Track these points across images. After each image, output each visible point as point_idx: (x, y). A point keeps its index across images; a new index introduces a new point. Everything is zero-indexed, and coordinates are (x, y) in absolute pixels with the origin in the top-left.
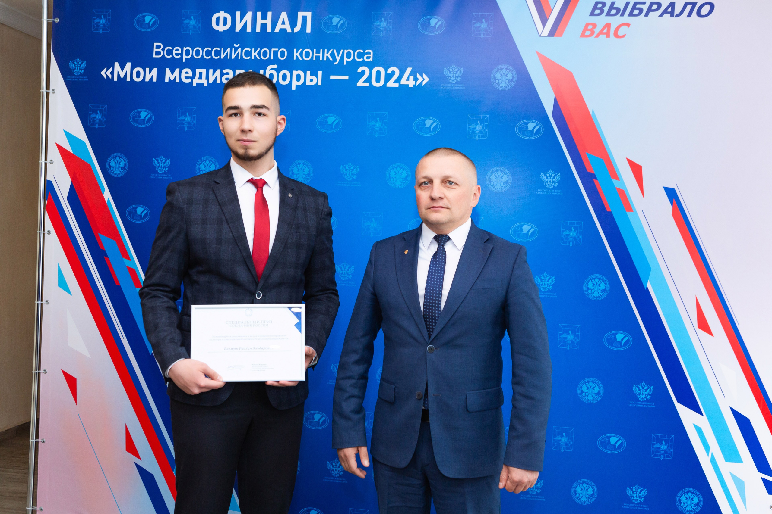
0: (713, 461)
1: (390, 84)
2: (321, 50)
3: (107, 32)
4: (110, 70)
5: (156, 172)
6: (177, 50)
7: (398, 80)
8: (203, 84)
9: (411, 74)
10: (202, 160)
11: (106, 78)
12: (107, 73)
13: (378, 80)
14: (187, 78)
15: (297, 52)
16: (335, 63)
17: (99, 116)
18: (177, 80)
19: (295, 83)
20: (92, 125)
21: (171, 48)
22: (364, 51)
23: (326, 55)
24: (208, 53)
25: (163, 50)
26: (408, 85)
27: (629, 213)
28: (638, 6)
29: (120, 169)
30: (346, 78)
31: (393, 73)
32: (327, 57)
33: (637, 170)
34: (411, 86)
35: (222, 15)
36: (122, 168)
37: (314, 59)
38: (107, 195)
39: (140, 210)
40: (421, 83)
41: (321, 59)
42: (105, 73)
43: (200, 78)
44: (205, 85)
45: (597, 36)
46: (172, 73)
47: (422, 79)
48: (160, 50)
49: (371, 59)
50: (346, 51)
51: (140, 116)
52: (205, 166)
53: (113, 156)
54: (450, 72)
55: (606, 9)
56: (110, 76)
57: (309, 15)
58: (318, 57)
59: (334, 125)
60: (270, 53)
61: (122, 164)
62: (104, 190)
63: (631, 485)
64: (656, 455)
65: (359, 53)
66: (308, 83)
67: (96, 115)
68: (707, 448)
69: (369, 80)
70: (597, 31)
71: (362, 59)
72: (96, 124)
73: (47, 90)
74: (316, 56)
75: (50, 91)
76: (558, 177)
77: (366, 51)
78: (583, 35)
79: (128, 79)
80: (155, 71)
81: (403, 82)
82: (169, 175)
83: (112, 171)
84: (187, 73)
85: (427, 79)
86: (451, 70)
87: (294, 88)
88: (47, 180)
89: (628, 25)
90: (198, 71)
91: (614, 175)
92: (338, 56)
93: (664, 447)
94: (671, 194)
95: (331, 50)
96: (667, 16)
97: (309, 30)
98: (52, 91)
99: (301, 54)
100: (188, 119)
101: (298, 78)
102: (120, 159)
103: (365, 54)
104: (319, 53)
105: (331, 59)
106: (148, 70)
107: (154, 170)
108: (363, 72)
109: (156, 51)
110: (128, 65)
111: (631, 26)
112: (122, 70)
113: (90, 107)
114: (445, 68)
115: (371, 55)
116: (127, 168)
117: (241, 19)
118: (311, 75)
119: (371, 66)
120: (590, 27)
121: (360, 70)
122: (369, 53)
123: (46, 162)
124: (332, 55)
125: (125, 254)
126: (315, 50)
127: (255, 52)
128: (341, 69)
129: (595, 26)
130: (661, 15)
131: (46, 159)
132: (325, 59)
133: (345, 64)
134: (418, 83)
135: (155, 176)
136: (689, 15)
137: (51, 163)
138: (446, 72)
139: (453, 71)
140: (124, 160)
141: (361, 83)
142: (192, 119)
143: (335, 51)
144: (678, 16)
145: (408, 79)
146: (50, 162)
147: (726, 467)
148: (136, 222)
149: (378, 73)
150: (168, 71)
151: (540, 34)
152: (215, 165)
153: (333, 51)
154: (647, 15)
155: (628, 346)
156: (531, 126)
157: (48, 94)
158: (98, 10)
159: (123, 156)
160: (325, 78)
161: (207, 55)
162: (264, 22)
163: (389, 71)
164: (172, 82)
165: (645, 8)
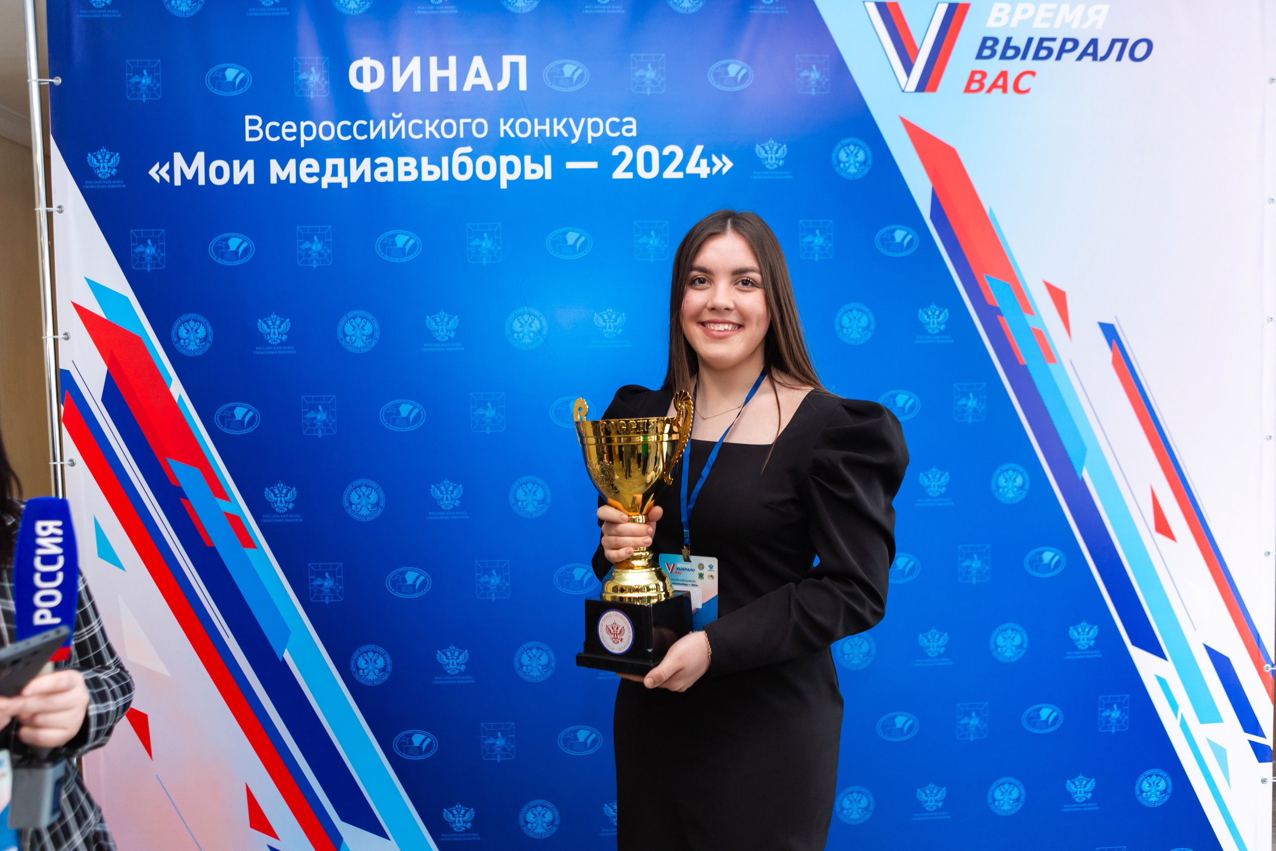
0: (1184, 725)
1: (669, 174)
2: (548, 120)
3: (155, 99)
4: (167, 167)
5: (266, 343)
6: (289, 127)
7: (682, 167)
8: (340, 184)
9: (702, 156)
10: (348, 317)
11: (158, 181)
12: (160, 172)
13: (648, 168)
14: (310, 175)
15: (505, 124)
16: (574, 142)
17: (150, 250)
18: (293, 180)
19: (505, 177)
20: (140, 265)
21: (277, 124)
22: (621, 119)
23: (556, 127)
24: (346, 130)
25: (263, 127)
26: (699, 175)
27: (1051, 366)
28: (1046, 44)
29: (198, 341)
30: (594, 165)
31: (673, 155)
32: (559, 131)
33: (1059, 297)
34: (704, 175)
35: (366, 63)
36: (201, 341)
37: (536, 135)
38: (177, 390)
39: (240, 412)
40: (721, 170)
41: (548, 135)
42: (157, 172)
43: (335, 173)
44: (345, 185)
45: (989, 91)
46: (283, 168)
47: (722, 165)
48: (257, 128)
49: (634, 133)
50: (590, 121)
51: (227, 247)
52: (354, 328)
53: (182, 319)
54: (766, 152)
55: (999, 48)
56: (167, 178)
57: (522, 60)
58: (543, 132)
59: (578, 246)
60: (459, 127)
61: (202, 332)
62: (171, 380)
63: (1072, 777)
64: (1105, 728)
65: (612, 123)
66: (528, 176)
67: (146, 247)
68: (1174, 706)
69: (632, 167)
70: (988, 82)
71: (618, 134)
72: (147, 264)
73: (47, 207)
74: (539, 131)
75: (54, 209)
76: (944, 316)
77: (625, 120)
78: (968, 90)
79: (202, 181)
80: (250, 165)
81: (691, 169)
82: (289, 348)
83: (183, 346)
84: (309, 166)
85: (729, 164)
86: (767, 148)
87: (504, 185)
88: (61, 370)
89: (1033, 73)
90: (330, 162)
91: (1027, 307)
92: (577, 128)
93: (1116, 714)
94: (1109, 332)
95: (565, 120)
96: (1088, 59)
97: (523, 86)
98: (58, 209)
99: (512, 127)
100: (317, 247)
101: (510, 168)
102: (195, 323)
103: (622, 124)
104: (544, 124)
105: (565, 135)
106: (236, 163)
107: (261, 340)
108: (622, 155)
109: (251, 131)
110: (200, 157)
111: (1037, 75)
112: (189, 165)
113: (133, 235)
114: (758, 146)
115: (634, 126)
116: (210, 340)
117: (403, 69)
118: (533, 161)
119: (634, 144)
120: (978, 77)
121: (616, 152)
122: (630, 123)
123: (56, 337)
124: (567, 127)
125: (220, 492)
126: (536, 121)
127: (430, 126)
128: (582, 151)
129: (984, 75)
130: (1080, 58)
131: (55, 332)
132: (555, 135)
133: (590, 141)
134: (715, 170)
135: (263, 350)
136: (1119, 58)
137: (67, 339)
138: (760, 151)
139: (771, 149)
140: (203, 325)
141: (619, 174)
142: (325, 247)
143: (571, 120)
144: (1103, 58)
145: (698, 165)
146: (64, 336)
147: (1202, 732)
148: (235, 433)
149: (648, 156)
150: (274, 164)
151: (903, 87)
152: (372, 324)
153: (568, 122)
154: (1059, 58)
155: (1060, 569)
156: (899, 235)
157: (50, 215)
158: (135, 61)
159: (201, 319)
160: (557, 166)
161: (344, 134)
162: (443, 73)
163: (666, 152)
164: (283, 184)
165: (1056, 46)
